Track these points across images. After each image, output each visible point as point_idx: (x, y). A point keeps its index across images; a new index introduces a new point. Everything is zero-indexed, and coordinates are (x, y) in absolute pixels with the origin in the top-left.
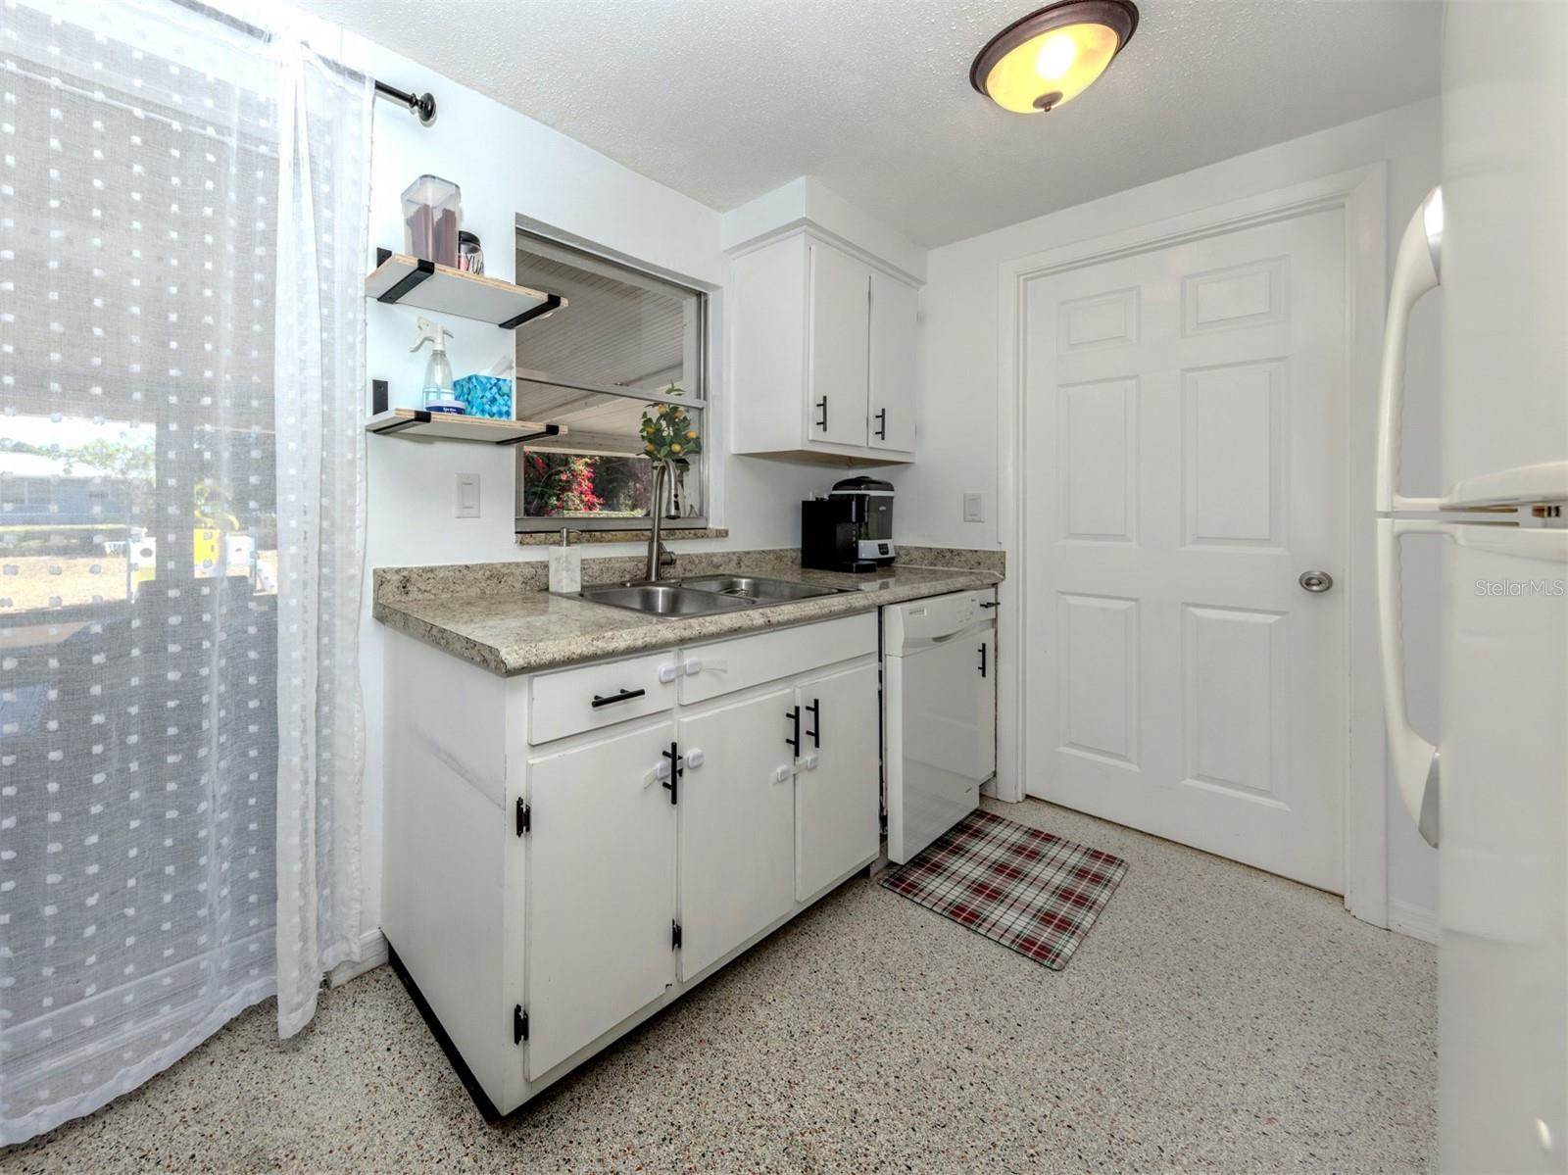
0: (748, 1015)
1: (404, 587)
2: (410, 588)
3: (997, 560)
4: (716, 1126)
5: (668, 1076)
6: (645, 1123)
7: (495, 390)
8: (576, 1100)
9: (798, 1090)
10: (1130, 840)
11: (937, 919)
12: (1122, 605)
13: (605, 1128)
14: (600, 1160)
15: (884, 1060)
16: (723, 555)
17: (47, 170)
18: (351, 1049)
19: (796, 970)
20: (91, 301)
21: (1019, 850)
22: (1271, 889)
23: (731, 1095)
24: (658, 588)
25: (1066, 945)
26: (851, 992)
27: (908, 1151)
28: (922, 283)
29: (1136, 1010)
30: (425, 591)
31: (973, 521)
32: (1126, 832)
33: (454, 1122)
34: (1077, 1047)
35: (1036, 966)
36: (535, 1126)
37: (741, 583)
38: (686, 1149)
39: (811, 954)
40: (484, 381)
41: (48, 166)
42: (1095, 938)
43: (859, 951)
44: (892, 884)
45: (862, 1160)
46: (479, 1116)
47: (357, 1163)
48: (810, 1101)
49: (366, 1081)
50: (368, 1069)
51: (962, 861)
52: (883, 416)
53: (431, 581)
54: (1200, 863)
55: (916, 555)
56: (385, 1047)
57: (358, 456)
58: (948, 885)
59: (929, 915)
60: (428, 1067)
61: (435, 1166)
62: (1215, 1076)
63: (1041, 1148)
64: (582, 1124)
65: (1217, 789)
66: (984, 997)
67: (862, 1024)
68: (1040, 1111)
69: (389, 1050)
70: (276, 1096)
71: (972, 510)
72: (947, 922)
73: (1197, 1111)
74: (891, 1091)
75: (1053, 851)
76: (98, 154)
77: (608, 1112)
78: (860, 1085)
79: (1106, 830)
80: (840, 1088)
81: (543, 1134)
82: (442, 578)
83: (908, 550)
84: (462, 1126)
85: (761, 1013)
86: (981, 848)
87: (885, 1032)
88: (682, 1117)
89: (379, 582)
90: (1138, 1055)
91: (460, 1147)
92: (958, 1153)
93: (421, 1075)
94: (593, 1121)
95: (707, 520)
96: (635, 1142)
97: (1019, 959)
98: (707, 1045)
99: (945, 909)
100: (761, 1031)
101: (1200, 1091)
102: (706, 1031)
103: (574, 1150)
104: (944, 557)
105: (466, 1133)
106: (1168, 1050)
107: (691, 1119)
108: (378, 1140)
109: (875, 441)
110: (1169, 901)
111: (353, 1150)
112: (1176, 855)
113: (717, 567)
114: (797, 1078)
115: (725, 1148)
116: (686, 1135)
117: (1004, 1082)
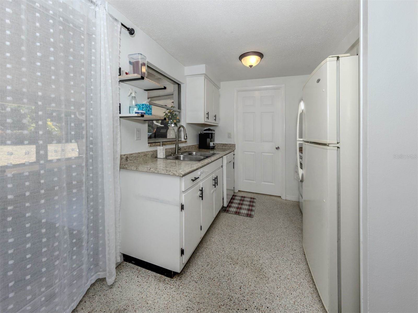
0: (211, 241)
1: (127, 159)
2: (128, 159)
3: (234, 145)
4: (215, 260)
5: (202, 256)
6: (203, 265)
7: (149, 108)
8: (188, 267)
9: (225, 249)
10: (255, 195)
11: (233, 215)
12: (253, 153)
13: (196, 269)
14: (198, 274)
15: (235, 239)
16: (186, 146)
17: (35, 33)
18: (127, 281)
19: (215, 231)
20: (51, 77)
21: (241, 200)
22: (273, 198)
23: (215, 254)
24: (181, 155)
25: (253, 213)
26: (226, 231)
27: (244, 250)
28: (220, 88)
29: (264, 220)
30: (131, 160)
31: (230, 138)
32: (254, 194)
33: (164, 282)
34: (259, 227)
35: (250, 218)
36: (182, 275)
37: (193, 153)
38: (212, 265)
39: (217, 227)
40: (147, 105)
41: (36, 32)
42: (256, 211)
43: (224, 224)
44: (224, 211)
45: (238, 254)
46: (169, 278)
47: (146, 299)
48: (227, 249)
49: (137, 285)
50: (135, 283)
51: (233, 204)
52: (215, 116)
53: (132, 157)
54: (264, 196)
55: (219, 145)
56: (136, 277)
57: (118, 124)
58: (233, 209)
59: (232, 215)
60: (150, 276)
61: (165, 291)
62: (275, 225)
63: (260, 242)
64: (191, 270)
65: (266, 183)
66: (245, 225)
67: (230, 235)
68: (258, 237)
69: (138, 277)
70: (113, 299)
71: (229, 136)
72: (235, 215)
73: (274, 230)
74: (238, 243)
75: (246, 199)
76: (52, 31)
77: (195, 266)
78: (233, 244)
79: (251, 194)
80: (231, 246)
81: (185, 275)
82: (135, 156)
83: (218, 144)
84: (166, 282)
85: (213, 239)
86: (235, 201)
87: (234, 235)
88: (208, 261)
89: (121, 159)
90: (266, 225)
91: (168, 285)
92: (250, 247)
93: (150, 278)
94: (193, 269)
95: (181, 138)
96: (203, 268)
97: (247, 217)
98: (207, 248)
99: (234, 213)
100: (214, 242)
101: (274, 227)
102: (205, 246)
103: (192, 275)
104: (224, 145)
105: (168, 282)
106: (269, 224)
107: (210, 260)
108: (148, 293)
109: (214, 121)
110: (262, 203)
111: (143, 297)
112: (261, 196)
113: (185, 149)
114: (224, 247)
115: (218, 262)
116: (211, 263)
117: (252, 235)
